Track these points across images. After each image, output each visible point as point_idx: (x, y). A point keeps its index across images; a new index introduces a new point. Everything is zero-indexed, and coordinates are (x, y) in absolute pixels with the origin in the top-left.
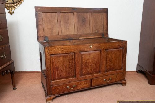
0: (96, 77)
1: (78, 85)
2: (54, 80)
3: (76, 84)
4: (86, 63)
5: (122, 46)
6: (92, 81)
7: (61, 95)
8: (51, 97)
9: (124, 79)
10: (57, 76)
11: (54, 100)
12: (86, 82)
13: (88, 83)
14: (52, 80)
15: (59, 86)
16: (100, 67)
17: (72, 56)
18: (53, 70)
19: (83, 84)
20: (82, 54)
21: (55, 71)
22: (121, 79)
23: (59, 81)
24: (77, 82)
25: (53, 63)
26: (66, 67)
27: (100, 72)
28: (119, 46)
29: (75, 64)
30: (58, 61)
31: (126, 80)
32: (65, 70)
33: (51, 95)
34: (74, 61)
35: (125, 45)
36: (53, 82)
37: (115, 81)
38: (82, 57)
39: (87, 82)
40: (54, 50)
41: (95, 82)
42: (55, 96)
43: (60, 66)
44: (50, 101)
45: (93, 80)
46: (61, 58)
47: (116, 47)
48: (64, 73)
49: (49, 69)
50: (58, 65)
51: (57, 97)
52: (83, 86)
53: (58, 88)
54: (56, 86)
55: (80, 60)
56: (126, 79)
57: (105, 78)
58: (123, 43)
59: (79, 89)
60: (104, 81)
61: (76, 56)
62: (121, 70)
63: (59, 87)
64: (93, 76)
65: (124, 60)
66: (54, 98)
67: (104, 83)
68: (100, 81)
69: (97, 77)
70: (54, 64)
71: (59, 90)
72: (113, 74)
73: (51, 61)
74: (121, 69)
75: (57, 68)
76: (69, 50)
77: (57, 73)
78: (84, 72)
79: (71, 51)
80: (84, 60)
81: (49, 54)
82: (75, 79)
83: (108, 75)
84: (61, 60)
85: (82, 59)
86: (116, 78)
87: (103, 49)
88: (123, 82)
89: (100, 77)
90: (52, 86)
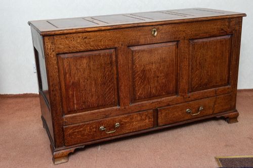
0: (169, 105)
1: (126, 123)
2: (69, 113)
3: (120, 121)
4: (143, 71)
5: (229, 30)
6: (159, 113)
7: (88, 147)
8: (63, 151)
9: (233, 108)
10: (77, 104)
11: (72, 158)
12: (144, 117)
13: (149, 118)
14: (64, 113)
15: (81, 127)
16: (177, 81)
17: (111, 55)
18: (67, 90)
19: (138, 121)
20: (133, 51)
21: (71, 93)
22: (226, 107)
23: (80, 116)
24: (123, 116)
25: (65, 74)
26: (95, 83)
27: (176, 93)
28: (222, 29)
29: (118, 74)
30: (77, 69)
31: (237, 111)
32: (93, 90)
33: (64, 147)
34: (114, 68)
35: (237, 28)
36: (66, 118)
37: (211, 112)
38: (132, 58)
39: (146, 115)
40: (67, 42)
41: (165, 116)
42: (72, 150)
43: (81, 81)
44: (63, 161)
45: (161, 110)
46: (85, 61)
47: (216, 32)
48: (92, 96)
49: (57, 88)
50: (76, 78)
51: (77, 151)
52: (137, 124)
53: (81, 131)
54: (73, 127)
55: (130, 65)
56: (237, 108)
57: (189, 106)
58: (233, 22)
59: (127, 132)
60: (187, 112)
61: (120, 56)
62: (226, 87)
63: (82, 129)
64: (160, 103)
65: (234, 63)
66: (70, 154)
67: (185, 119)
68: (178, 114)
69: (170, 103)
70: (67, 75)
71: (83, 135)
72: (208, 97)
73: (61, 68)
74: (225, 85)
75: (76, 85)
76: (102, 43)
77: (76, 97)
78: (138, 94)
79: (108, 45)
80: (138, 66)
81: (53, 51)
82: (119, 109)
83: (196, 100)
84: (85, 65)
85: (133, 64)
86: (215, 106)
87: (185, 38)
88: (230, 114)
89: (176, 104)
90: (64, 127)
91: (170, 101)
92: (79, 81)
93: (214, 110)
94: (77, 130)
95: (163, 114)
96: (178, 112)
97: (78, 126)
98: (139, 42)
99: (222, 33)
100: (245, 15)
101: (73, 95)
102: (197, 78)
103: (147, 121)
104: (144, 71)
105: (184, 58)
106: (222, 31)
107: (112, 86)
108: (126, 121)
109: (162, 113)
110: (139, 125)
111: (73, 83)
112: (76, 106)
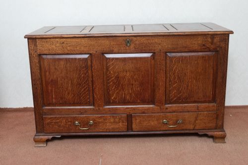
0: (144, 113)
1: (99, 122)
2: (49, 105)
3: (94, 120)
4: (117, 77)
5: (212, 47)
6: (133, 119)
7: (63, 138)
8: (42, 137)
10: (56, 98)
11: (50, 144)
12: (117, 120)
13: (123, 122)
14: (44, 105)
15: (58, 118)
16: (154, 91)
18: (47, 85)
19: (111, 123)
20: (107, 59)
21: (50, 88)
22: (211, 125)
23: (58, 109)
24: (97, 116)
25: (45, 72)
26: (71, 83)
27: (153, 102)
28: (204, 45)
29: (92, 78)
30: (56, 69)
31: (224, 131)
32: (70, 88)
33: (43, 134)
34: (90, 72)
35: (223, 45)
36: (46, 109)
37: (192, 127)
38: (107, 65)
39: (120, 119)
40: (47, 46)
41: (140, 122)
42: (50, 137)
43: (59, 79)
44: (43, 145)
45: (135, 116)
46: (62, 63)
47: (196, 47)
48: (69, 93)
49: (38, 82)
50: (55, 76)
51: (54, 139)
52: (110, 126)
53: (57, 123)
54: (51, 118)
55: (105, 70)
57: (166, 118)
58: (216, 40)
59: (101, 131)
60: (163, 123)
61: (94, 62)
62: (211, 104)
63: (58, 121)
64: (134, 109)
65: (219, 80)
66: (48, 141)
67: (162, 129)
68: (154, 123)
69: (146, 112)
70: (47, 73)
71: (59, 126)
72: (188, 112)
73: (42, 66)
74: (210, 102)
75: (54, 82)
76: (78, 48)
77: (54, 92)
78: (112, 98)
79: (83, 51)
80: (112, 72)
81: (36, 52)
82: (93, 109)
83: (175, 112)
84: (62, 66)
85: (107, 69)
86: (197, 122)
87: (160, 50)
88: (216, 133)
89: (152, 113)
90: (44, 116)
91: (145, 109)
92: (57, 79)
93: (195, 126)
94: (54, 121)
95: (138, 121)
96: (153, 121)
97: (56, 118)
98: (113, 51)
99: (203, 48)
100: (232, 32)
101: (52, 91)
102: (175, 91)
103: (121, 124)
104: (119, 77)
105: (160, 70)
106: (204, 47)
107: (87, 87)
108: (100, 121)
109: (136, 120)
110: (112, 126)
111: (52, 81)
112: (54, 100)
